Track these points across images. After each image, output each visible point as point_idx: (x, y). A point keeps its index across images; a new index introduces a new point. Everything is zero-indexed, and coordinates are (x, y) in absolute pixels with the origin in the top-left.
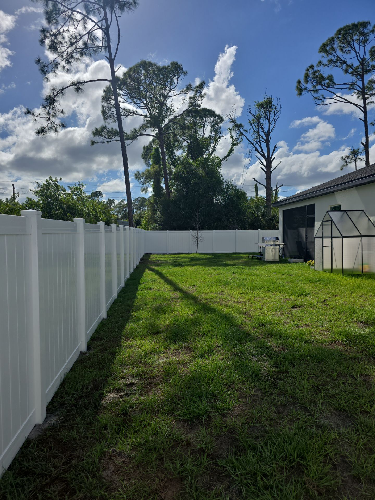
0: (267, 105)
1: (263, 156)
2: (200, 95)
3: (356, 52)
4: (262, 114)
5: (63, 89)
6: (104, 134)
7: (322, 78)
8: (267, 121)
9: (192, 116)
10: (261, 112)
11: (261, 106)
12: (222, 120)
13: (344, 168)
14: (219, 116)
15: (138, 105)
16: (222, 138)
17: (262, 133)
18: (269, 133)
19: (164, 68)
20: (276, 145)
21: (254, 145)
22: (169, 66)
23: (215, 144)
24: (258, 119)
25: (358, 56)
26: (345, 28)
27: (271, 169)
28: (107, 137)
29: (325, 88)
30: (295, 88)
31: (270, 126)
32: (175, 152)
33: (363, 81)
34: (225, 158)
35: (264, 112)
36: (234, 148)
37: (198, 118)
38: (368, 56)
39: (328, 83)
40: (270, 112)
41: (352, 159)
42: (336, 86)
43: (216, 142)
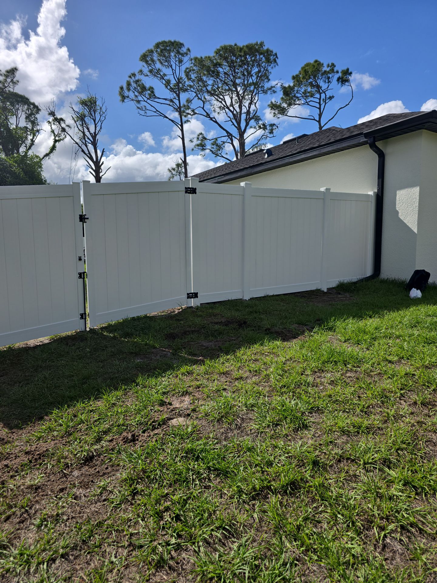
0: (91, 104)
1: (91, 158)
2: (12, 80)
3: (172, 69)
4: (86, 113)
7: (144, 88)
8: (93, 120)
10: (86, 110)
11: (84, 103)
12: (39, 110)
13: (171, 179)
14: (33, 104)
16: (41, 131)
17: (87, 133)
18: (95, 134)
20: (104, 149)
21: (79, 146)
23: (33, 137)
24: (82, 118)
25: (175, 74)
26: (162, 43)
27: (101, 174)
29: (146, 99)
30: (118, 93)
31: (96, 127)
33: (179, 100)
34: (47, 155)
35: (88, 110)
36: (57, 144)
37: (8, 103)
38: (183, 76)
39: (149, 95)
40: (95, 111)
41: (177, 172)
42: (156, 100)
43: (34, 135)
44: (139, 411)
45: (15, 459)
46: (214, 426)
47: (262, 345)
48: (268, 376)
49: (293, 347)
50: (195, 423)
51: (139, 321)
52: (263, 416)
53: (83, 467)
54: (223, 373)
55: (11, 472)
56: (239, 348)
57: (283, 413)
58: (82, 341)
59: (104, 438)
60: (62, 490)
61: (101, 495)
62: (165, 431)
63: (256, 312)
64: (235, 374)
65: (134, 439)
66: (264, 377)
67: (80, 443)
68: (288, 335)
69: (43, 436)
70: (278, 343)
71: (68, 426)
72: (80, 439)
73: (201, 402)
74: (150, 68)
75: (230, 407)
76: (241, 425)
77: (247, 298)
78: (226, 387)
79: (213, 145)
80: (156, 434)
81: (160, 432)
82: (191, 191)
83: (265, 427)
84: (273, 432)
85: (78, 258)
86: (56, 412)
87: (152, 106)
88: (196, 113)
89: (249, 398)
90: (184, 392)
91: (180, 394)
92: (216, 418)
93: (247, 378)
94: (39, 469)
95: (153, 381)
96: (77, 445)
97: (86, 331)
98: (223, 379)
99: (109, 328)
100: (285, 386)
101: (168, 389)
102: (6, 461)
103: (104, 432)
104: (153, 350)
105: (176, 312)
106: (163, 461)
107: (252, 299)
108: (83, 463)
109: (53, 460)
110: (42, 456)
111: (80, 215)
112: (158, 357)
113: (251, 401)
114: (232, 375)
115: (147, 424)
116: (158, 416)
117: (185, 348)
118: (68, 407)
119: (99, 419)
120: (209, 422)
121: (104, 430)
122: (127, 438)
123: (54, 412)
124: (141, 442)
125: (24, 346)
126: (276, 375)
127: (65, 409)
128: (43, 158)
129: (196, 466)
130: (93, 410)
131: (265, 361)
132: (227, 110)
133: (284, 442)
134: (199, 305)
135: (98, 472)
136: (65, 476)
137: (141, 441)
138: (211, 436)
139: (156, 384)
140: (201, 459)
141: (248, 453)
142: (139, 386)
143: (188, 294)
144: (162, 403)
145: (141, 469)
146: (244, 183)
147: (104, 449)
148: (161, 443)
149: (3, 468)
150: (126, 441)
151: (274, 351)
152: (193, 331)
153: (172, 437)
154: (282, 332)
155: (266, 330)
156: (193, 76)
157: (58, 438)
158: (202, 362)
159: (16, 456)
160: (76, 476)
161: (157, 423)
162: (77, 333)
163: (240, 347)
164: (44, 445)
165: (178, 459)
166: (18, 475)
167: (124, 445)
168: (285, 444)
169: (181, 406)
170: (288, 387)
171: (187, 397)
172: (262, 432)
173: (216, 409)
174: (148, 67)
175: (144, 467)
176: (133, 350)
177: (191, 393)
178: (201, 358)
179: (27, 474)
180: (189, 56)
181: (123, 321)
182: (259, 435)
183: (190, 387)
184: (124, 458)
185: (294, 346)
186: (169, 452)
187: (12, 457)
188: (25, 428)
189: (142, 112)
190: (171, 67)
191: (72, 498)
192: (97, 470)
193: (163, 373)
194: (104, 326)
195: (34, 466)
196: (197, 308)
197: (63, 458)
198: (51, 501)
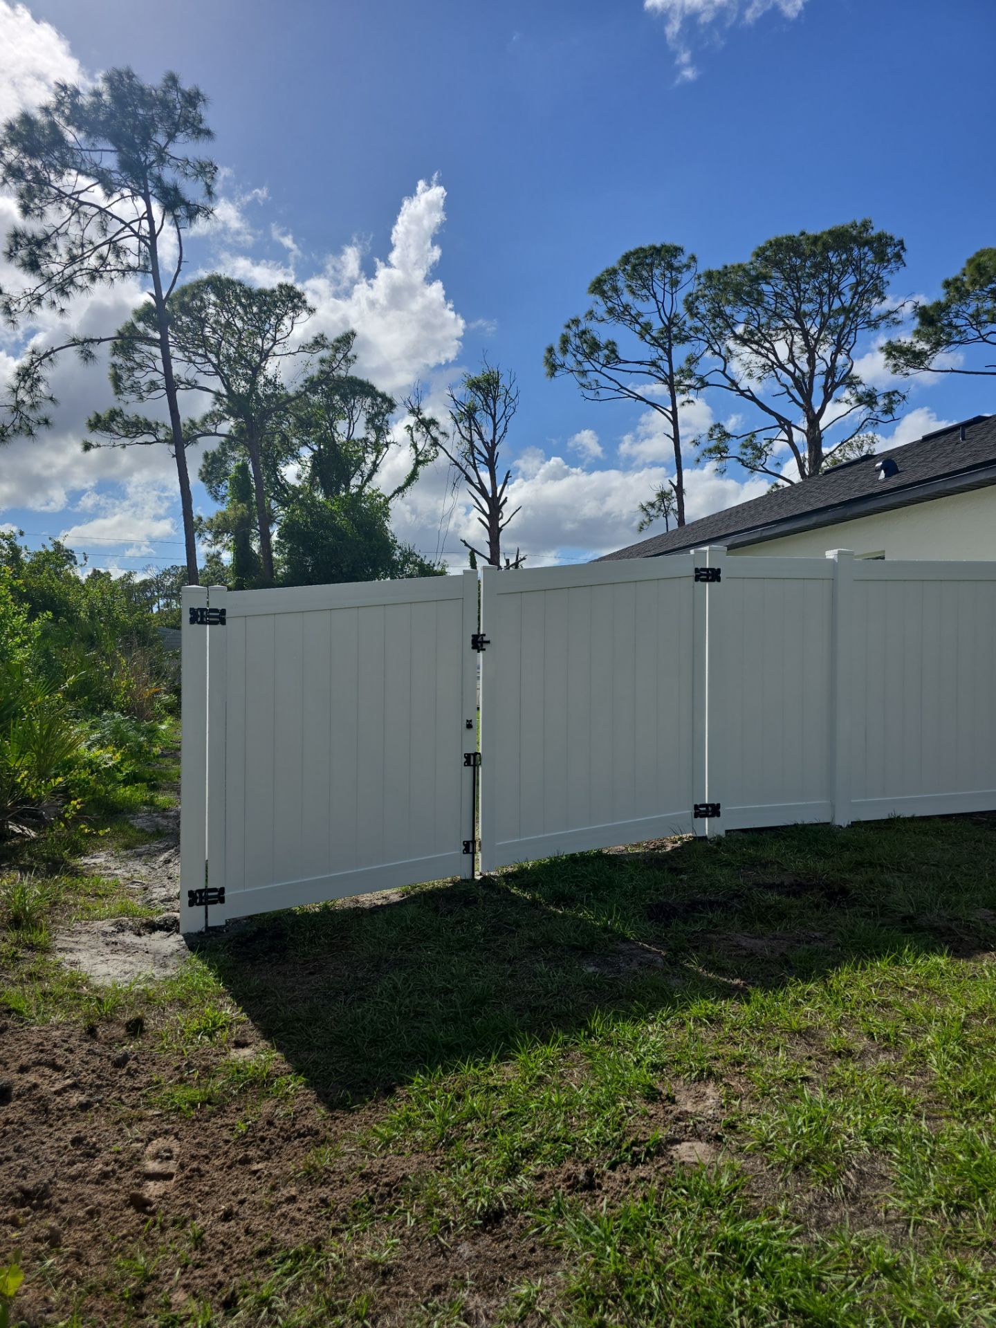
0: (489, 385)
1: (483, 491)
2: (345, 356)
3: (657, 301)
4: (479, 404)
5: (53, 351)
6: (116, 428)
7: (595, 346)
8: (490, 417)
9: (323, 391)
10: (477, 399)
11: (475, 385)
12: (392, 405)
13: (645, 527)
14: (383, 396)
15: (199, 366)
16: (392, 445)
17: (478, 443)
18: (494, 444)
19: (262, 293)
20: (509, 471)
21: (461, 469)
22: (273, 291)
23: (377, 457)
24: (470, 414)
25: (662, 311)
26: (636, 252)
27: (501, 523)
28: (122, 433)
29: (598, 367)
30: (542, 360)
31: (495, 430)
32: (283, 469)
33: (670, 361)
34: (400, 490)
35: (482, 398)
36: (420, 468)
37: (337, 397)
38: (681, 310)
39: (607, 357)
40: (495, 400)
41: (660, 510)
42: (620, 366)
43: (379, 452)
44: (600, 1107)
45: (341, 1186)
46: (784, 1180)
47: (896, 962)
48: (921, 1055)
49: (985, 977)
50: (738, 1163)
51: (585, 865)
52: (918, 1173)
53: (479, 1235)
54: (799, 1032)
55: (332, 1218)
56: (835, 965)
57: (976, 1177)
58: (467, 904)
59: (524, 1167)
60: (437, 1289)
61: (522, 1321)
62: (665, 1175)
63: (871, 864)
64: (832, 1040)
65: (591, 1185)
66: (910, 1057)
67: (472, 1170)
68: (967, 938)
69: (395, 1136)
70: (942, 961)
71: (447, 1122)
72: (472, 1160)
73: (748, 1107)
74: (610, 304)
75: (827, 1134)
76: (858, 1190)
77: (843, 820)
78: (809, 1073)
79: (746, 447)
80: (643, 1179)
81: (653, 1175)
82: (708, 575)
83: (926, 1209)
84: (949, 1228)
85: (465, 723)
86: (420, 1081)
87: (611, 379)
88: (707, 384)
89: (873, 1115)
90: (702, 1071)
91: (694, 1075)
92: (789, 1160)
93: (863, 1053)
94: (387, 1222)
95: (626, 1031)
96: (466, 1175)
97: (474, 879)
98: (801, 1051)
99: (520, 877)
100: (973, 1094)
101: (665, 1057)
102: (323, 1188)
103: (522, 1152)
104: (623, 946)
105: (669, 849)
106: (665, 1260)
107: (855, 825)
108: (480, 1225)
109: (417, 1206)
110: (394, 1188)
111: (473, 636)
112: (634, 966)
113: (882, 1125)
114: (823, 1040)
115: (619, 1147)
116: (644, 1129)
117: (696, 948)
118: (445, 1072)
119: (510, 1114)
120: (772, 1168)
121: (523, 1145)
122: (576, 1177)
123: (416, 1080)
124: (610, 1195)
125: (352, 905)
126: (944, 1057)
127: (437, 1076)
128: (393, 496)
129: (748, 1292)
130: (495, 1087)
131: (910, 1009)
132: (778, 370)
133: (984, 1265)
134: (723, 834)
135: (514, 1256)
136: (443, 1252)
137: (607, 1192)
138: (781, 1208)
139: (635, 1039)
140: (760, 1273)
141: (885, 1281)
142: (596, 1039)
143: (696, 807)
144: (652, 1096)
145: (612, 1271)
146: (836, 551)
147: (524, 1198)
148: (656, 1206)
149: (317, 1206)
150: (574, 1184)
151: (932, 983)
152: (711, 903)
153: (682, 1194)
154: (950, 929)
155: (904, 920)
156: (703, 308)
157: (426, 1148)
158: (742, 995)
159: (341, 1181)
160: (465, 1256)
161: (643, 1148)
162: (456, 884)
163: (838, 964)
164: (398, 1161)
165: (700, 1261)
166: (347, 1229)
167: (569, 1194)
168: (986, 1271)
169: (700, 1108)
170: (982, 1098)
171: (712, 1084)
172: (917, 1223)
173: (787, 1135)
174: (606, 303)
175: (620, 1267)
176: (576, 940)
177: (722, 1076)
178: (737, 981)
179: (365, 1231)
180: (693, 270)
181: (551, 861)
182: (911, 1231)
183: (715, 1058)
184: (572, 1230)
185: (987, 974)
186: (679, 1237)
187: (335, 1182)
188: (358, 1109)
189: (590, 394)
190: (655, 297)
191: (459, 1314)
192: (511, 1251)
193: (648, 1011)
194: (510, 870)
195: (380, 1212)
196: (719, 841)
197: (436, 1203)
198: (417, 1313)
